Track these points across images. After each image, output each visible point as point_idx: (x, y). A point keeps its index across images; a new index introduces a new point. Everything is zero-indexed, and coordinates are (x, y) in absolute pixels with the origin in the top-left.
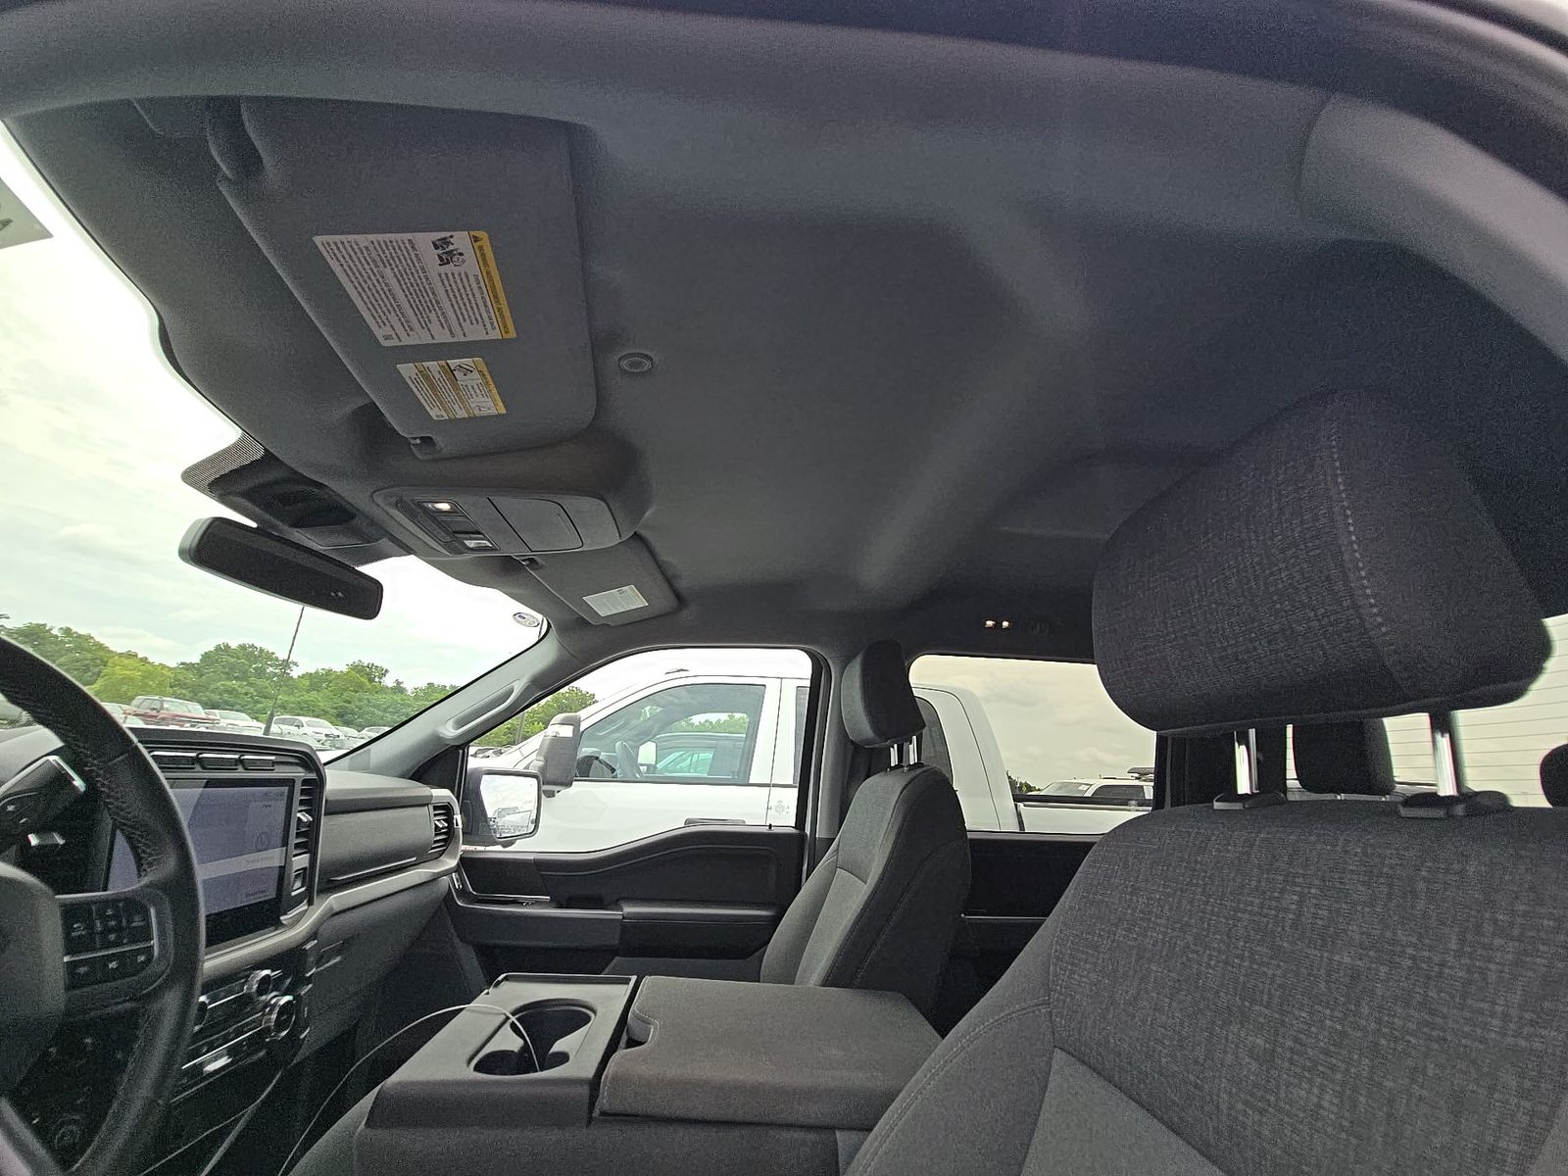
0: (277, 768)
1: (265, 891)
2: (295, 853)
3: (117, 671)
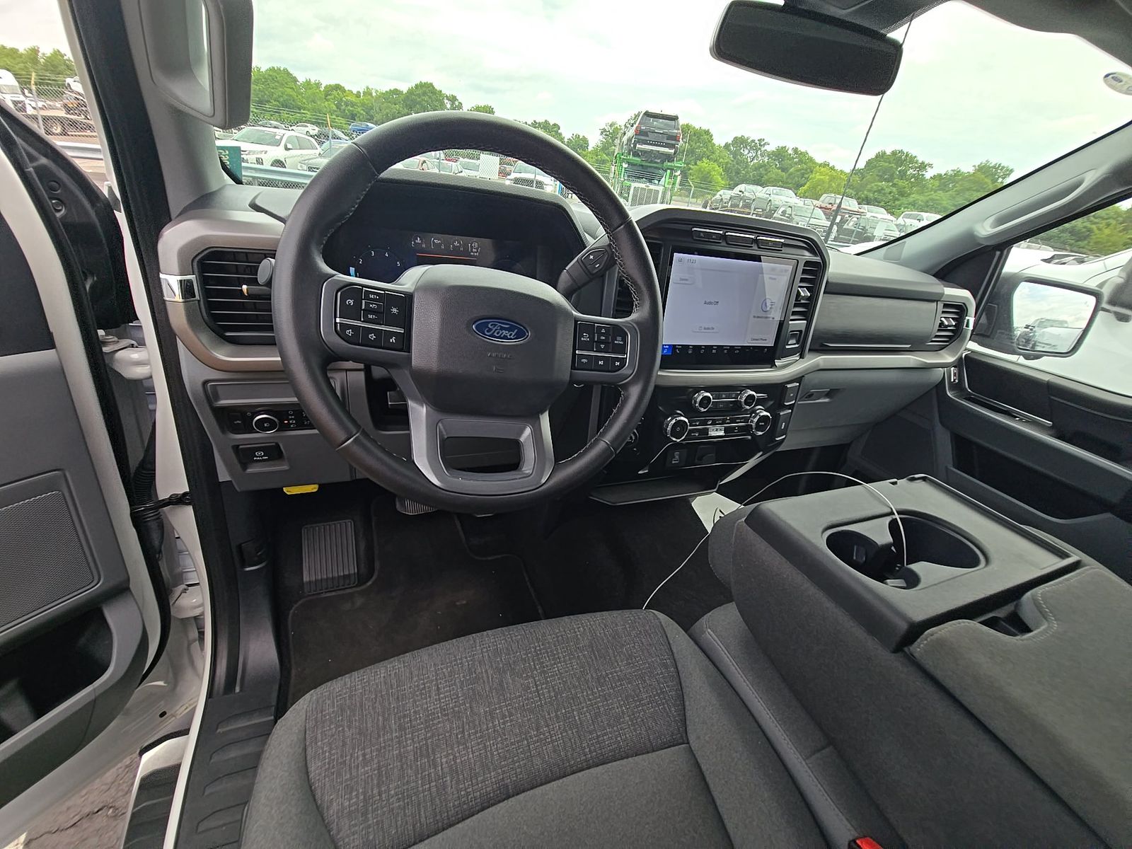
0: (785, 249)
1: (766, 340)
2: (792, 318)
3: (817, 177)
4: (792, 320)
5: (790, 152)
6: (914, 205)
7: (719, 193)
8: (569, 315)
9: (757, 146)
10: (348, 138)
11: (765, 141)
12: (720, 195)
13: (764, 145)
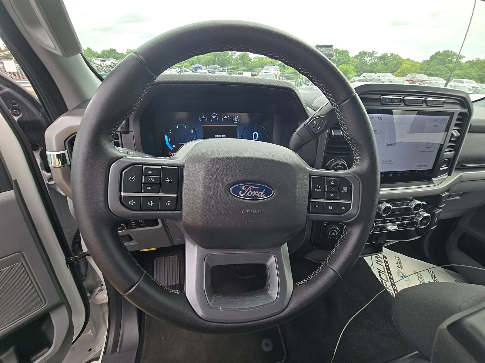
0: (445, 105)
1: (427, 166)
2: (446, 150)
3: (404, 66)
4: (446, 152)
5: (389, 55)
6: (458, 75)
7: (353, 78)
8: (305, 170)
9: (371, 55)
10: (191, 71)
11: (375, 52)
12: (353, 79)
13: (375, 54)
